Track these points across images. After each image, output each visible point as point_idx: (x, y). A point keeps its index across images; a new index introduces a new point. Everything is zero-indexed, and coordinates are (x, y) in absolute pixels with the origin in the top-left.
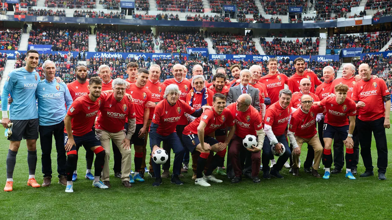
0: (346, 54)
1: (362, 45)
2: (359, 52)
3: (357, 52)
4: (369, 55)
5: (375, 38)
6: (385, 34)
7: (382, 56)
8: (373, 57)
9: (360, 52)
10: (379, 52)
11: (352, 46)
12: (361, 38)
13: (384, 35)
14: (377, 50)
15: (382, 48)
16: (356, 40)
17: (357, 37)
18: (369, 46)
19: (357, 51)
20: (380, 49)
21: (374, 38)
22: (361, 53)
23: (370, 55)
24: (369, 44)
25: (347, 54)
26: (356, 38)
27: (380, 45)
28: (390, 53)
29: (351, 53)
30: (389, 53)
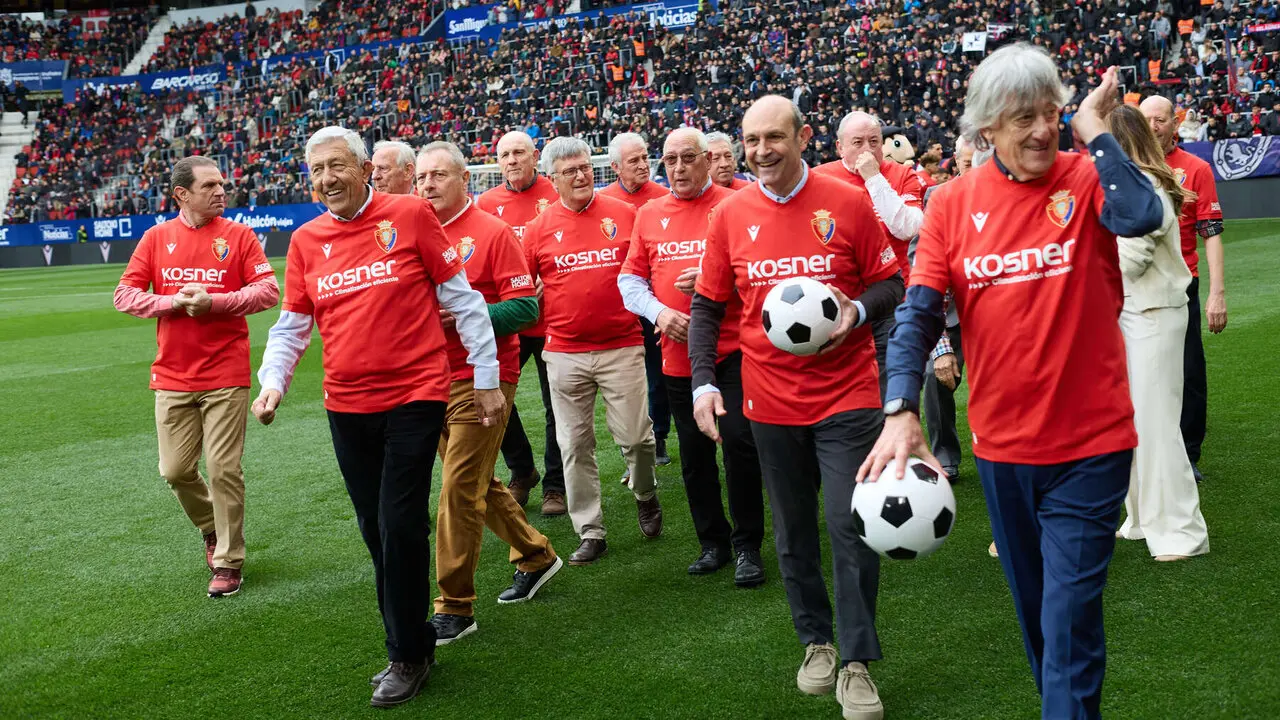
0: (10, 81)
1: (60, 50)
2: (56, 74)
3: (48, 75)
4: (91, 85)
5: (97, 30)
6: (130, 17)
7: (139, 89)
8: (108, 93)
9: (60, 77)
10: (123, 74)
11: (25, 56)
12: (49, 27)
13: (125, 20)
14: (115, 70)
15: (130, 62)
16: (36, 36)
17: (37, 26)
18: (84, 54)
19: (47, 71)
20: (124, 66)
21: (93, 29)
22: (65, 78)
23: (97, 85)
24: (85, 49)
25: (13, 82)
26: (33, 28)
27: (122, 52)
28: (161, 80)
29: (25, 79)
30: (158, 80)
